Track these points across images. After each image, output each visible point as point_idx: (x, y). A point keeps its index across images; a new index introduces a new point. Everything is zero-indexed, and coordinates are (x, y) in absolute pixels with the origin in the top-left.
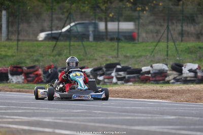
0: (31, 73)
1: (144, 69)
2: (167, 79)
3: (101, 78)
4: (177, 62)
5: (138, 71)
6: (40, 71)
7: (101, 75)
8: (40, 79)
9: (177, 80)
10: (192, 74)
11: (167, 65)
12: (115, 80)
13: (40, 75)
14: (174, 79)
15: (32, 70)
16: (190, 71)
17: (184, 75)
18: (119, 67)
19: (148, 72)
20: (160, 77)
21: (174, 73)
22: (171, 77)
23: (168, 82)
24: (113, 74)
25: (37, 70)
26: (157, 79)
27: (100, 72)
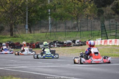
0: (31, 45)
1: (65, 42)
2: (71, 45)
3: (52, 46)
4: (75, 40)
5: (63, 43)
6: (35, 44)
7: (52, 45)
8: (35, 47)
9: (74, 46)
10: (78, 43)
11: (71, 41)
12: (56, 46)
13: (35, 45)
14: (73, 45)
15: (32, 44)
16: (78, 42)
17: (76, 44)
18: (57, 42)
19: (66, 43)
20: (69, 45)
21: (73, 43)
22: (72, 45)
23: (71, 46)
24: (55, 44)
25: (34, 44)
26: (68, 45)
27: (52, 44)
